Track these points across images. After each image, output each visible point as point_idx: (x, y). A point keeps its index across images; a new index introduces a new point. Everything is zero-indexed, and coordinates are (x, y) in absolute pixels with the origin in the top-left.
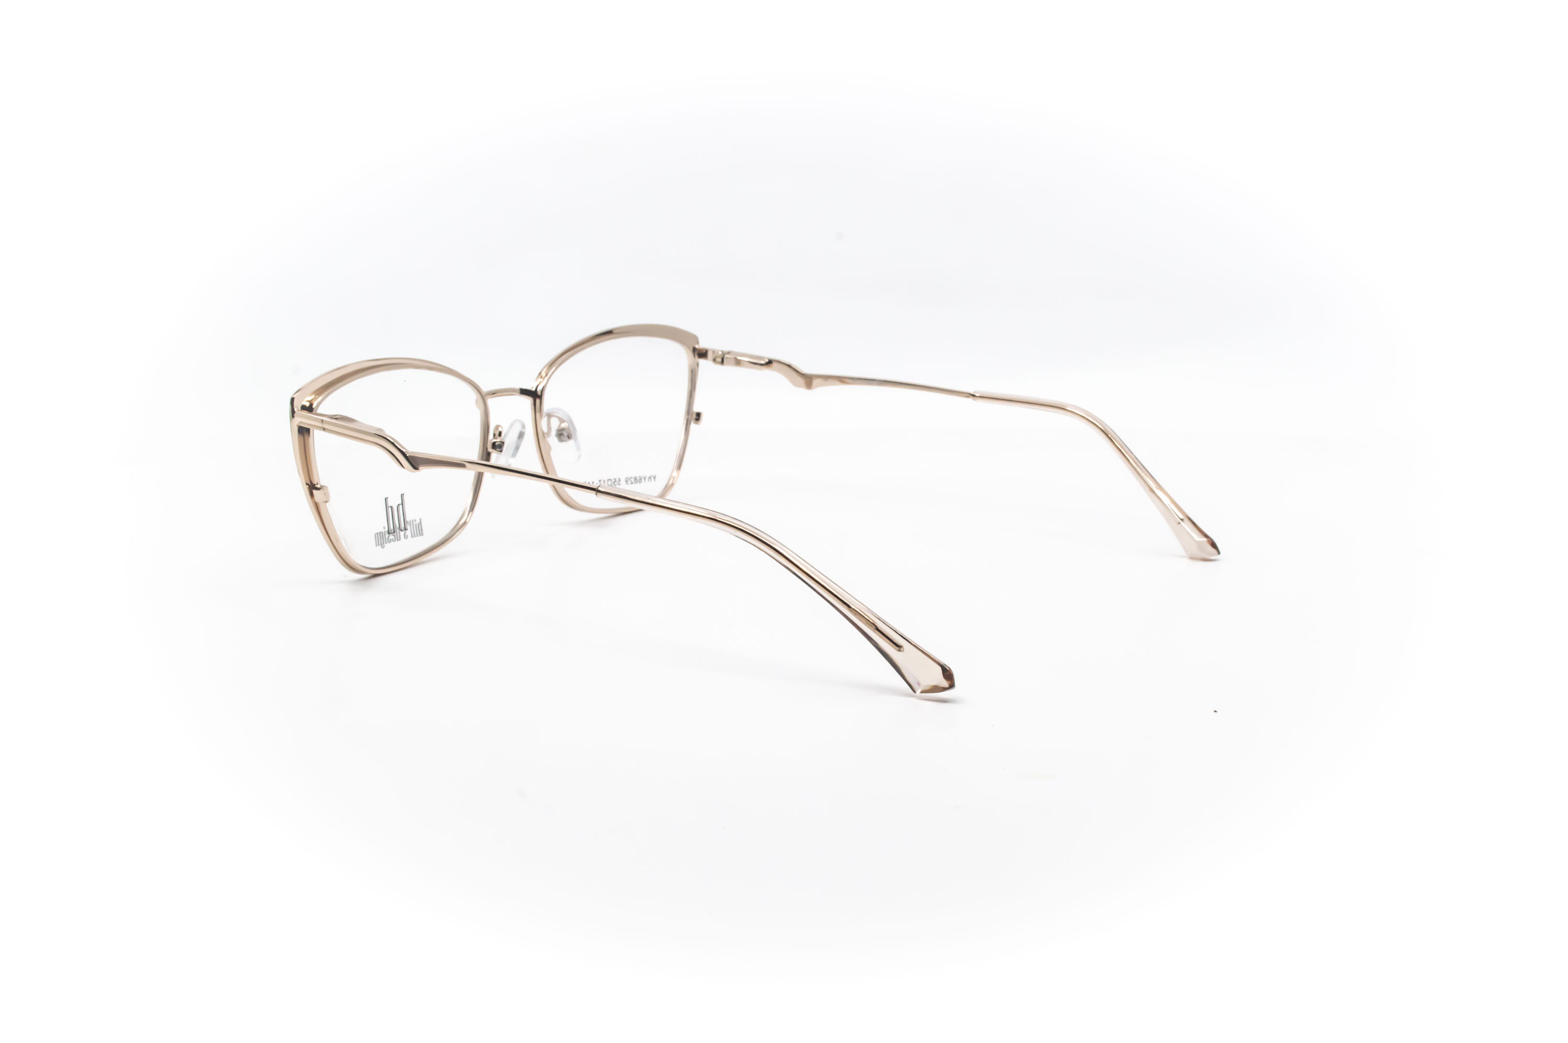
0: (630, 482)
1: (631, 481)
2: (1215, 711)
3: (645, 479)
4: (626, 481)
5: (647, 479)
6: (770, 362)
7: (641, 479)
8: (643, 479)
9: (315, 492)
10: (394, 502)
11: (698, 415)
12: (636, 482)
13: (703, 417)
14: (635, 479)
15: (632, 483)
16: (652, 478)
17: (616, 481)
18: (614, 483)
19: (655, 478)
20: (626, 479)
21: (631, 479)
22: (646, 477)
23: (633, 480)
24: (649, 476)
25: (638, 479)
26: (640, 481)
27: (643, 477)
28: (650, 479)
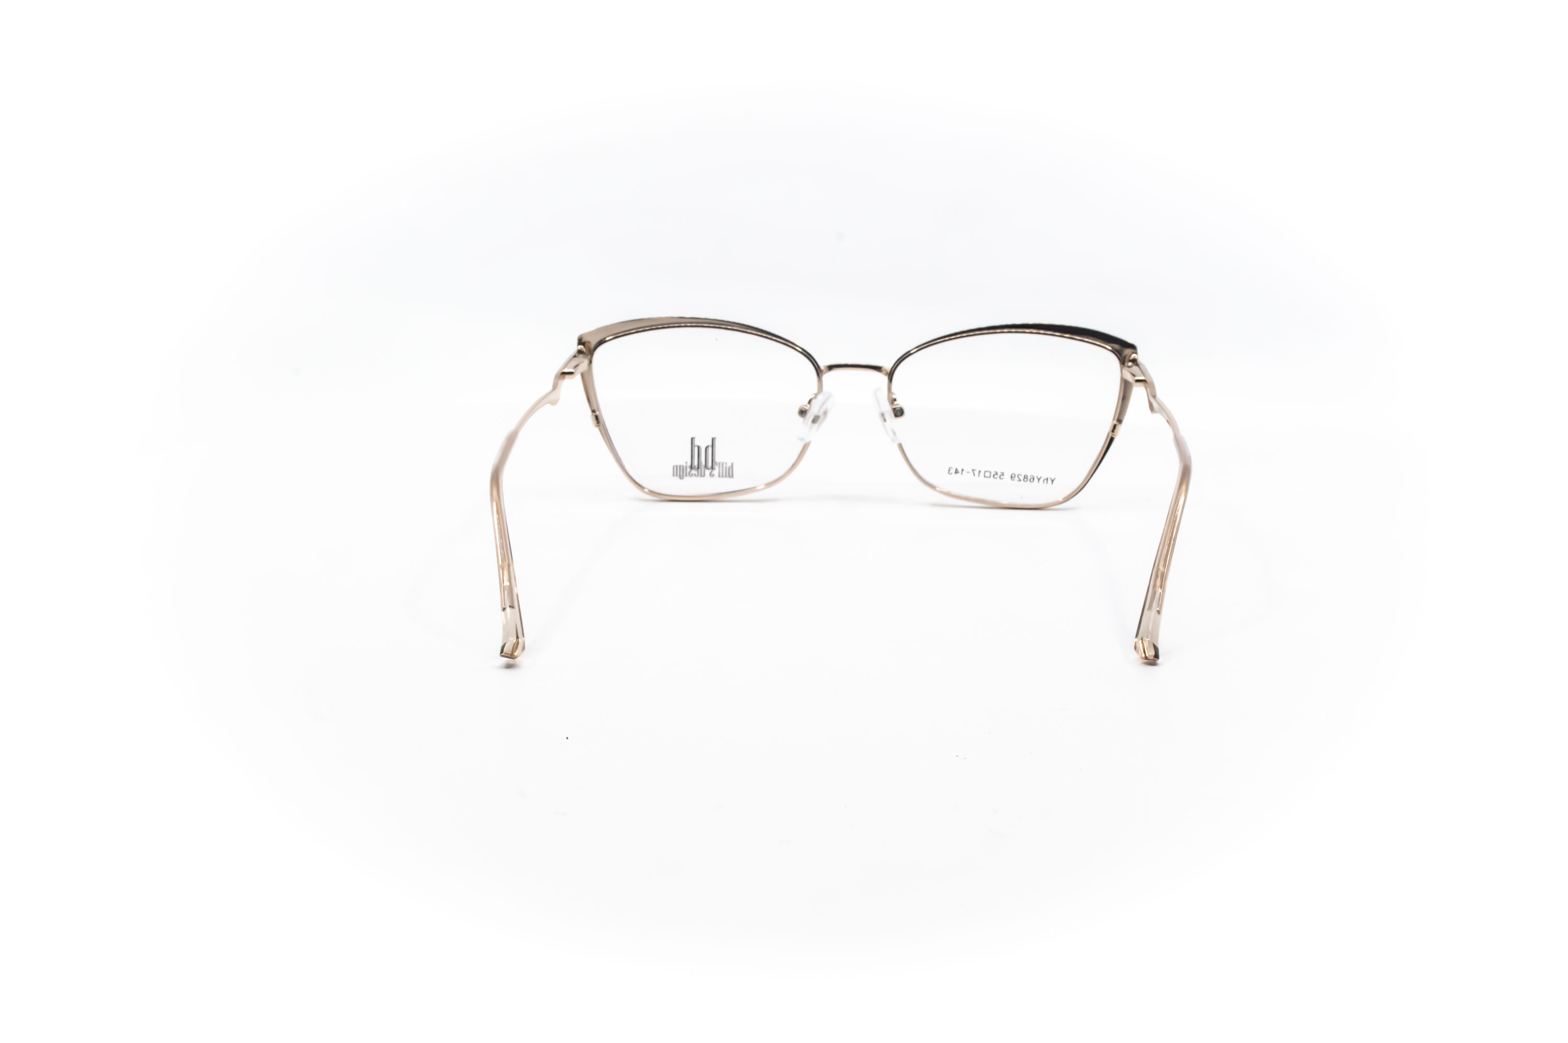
0: (1016, 478)
1: (1019, 478)
3: (1039, 480)
4: (1011, 477)
5: (1041, 480)
7: (1034, 479)
8: (1036, 480)
10: (703, 442)
12: (1026, 480)
15: (1020, 480)
16: (1050, 481)
17: (997, 474)
18: (994, 476)
19: (1052, 481)
20: (1014, 474)
21: (1019, 476)
22: (1041, 477)
23: (1022, 478)
24: (1046, 478)
25: (1029, 478)
26: (1032, 480)
27: (1037, 477)
28: (1045, 481)
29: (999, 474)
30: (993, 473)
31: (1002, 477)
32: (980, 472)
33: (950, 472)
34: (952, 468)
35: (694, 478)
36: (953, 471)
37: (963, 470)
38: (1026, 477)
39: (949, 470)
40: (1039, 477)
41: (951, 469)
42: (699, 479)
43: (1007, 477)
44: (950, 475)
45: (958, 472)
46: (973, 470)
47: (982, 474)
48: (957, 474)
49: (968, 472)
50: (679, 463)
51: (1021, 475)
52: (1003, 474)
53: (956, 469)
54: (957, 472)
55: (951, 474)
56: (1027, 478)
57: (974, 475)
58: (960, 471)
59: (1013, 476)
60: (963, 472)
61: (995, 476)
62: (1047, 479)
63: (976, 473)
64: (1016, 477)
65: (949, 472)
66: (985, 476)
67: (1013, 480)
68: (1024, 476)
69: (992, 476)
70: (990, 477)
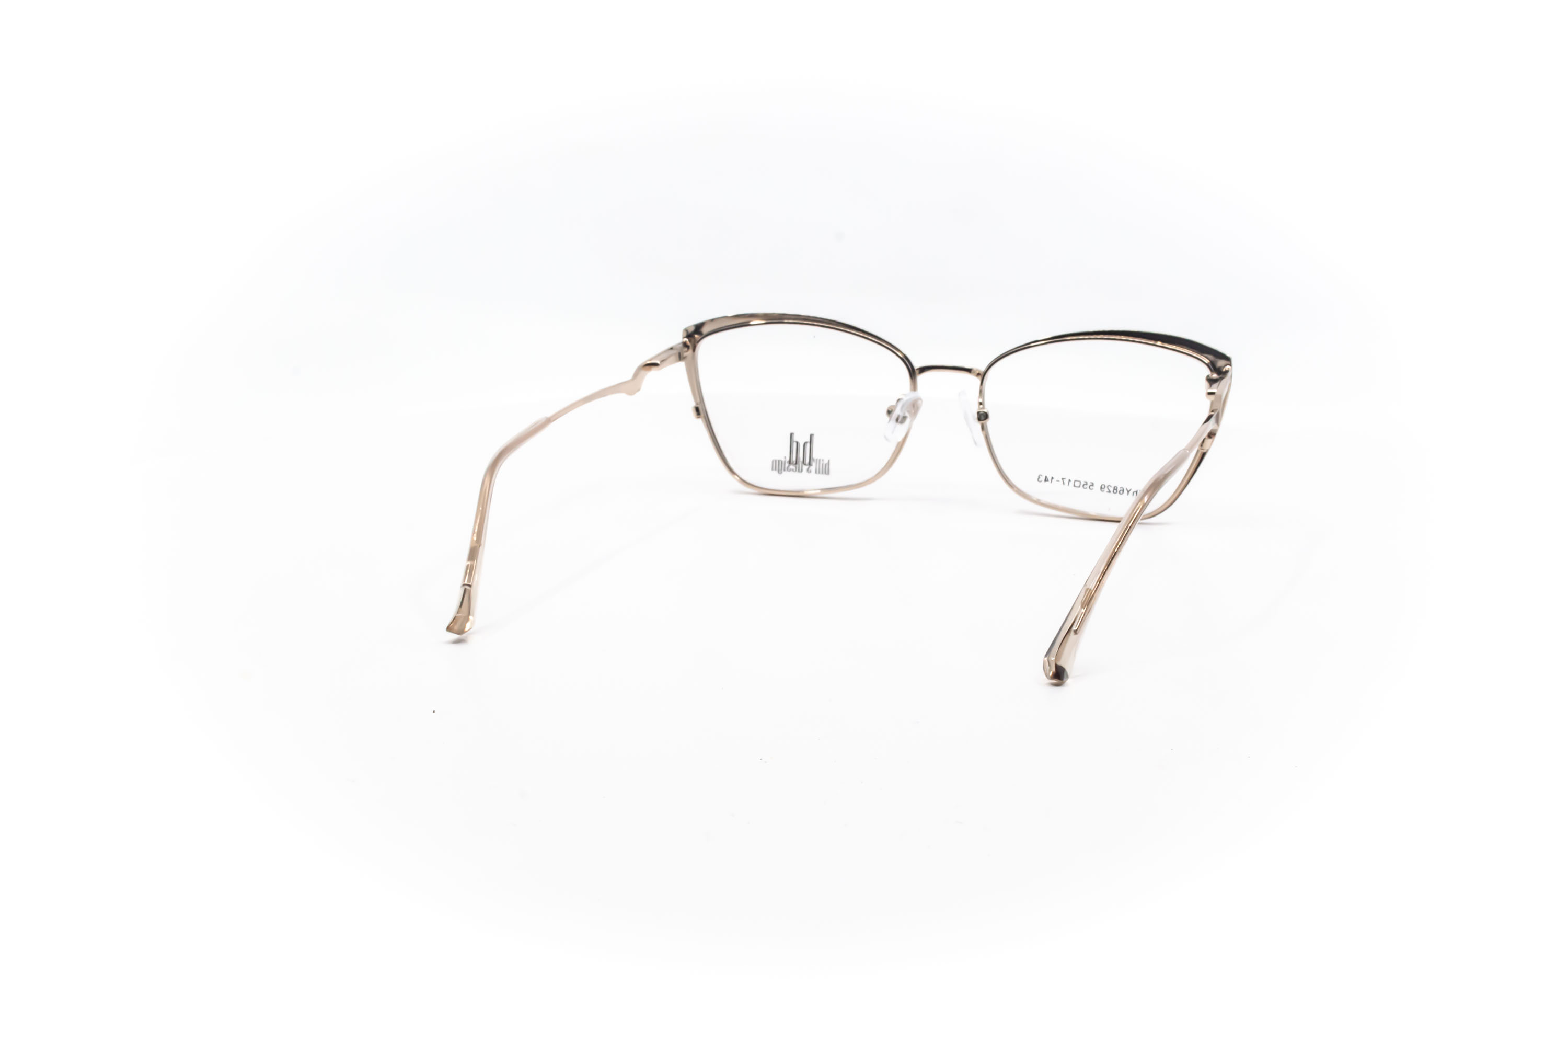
0: (1106, 490)
1: (1109, 490)
3: (1128, 492)
4: (1101, 488)
5: (1131, 493)
7: (1123, 491)
8: (1126, 492)
10: (802, 438)
12: (1115, 491)
14: (1115, 488)
17: (1087, 484)
18: (1083, 485)
20: (1103, 485)
22: (1130, 490)
23: (1111, 489)
24: (1136, 490)
25: (1118, 490)
26: (1121, 492)
27: (1127, 490)
28: (1135, 494)
29: (1089, 484)
30: (1083, 483)
31: (1091, 487)
32: (1070, 480)
33: (1040, 480)
34: (1042, 476)
35: (791, 473)
36: (1043, 479)
37: (1052, 478)
38: (1116, 488)
39: (1039, 478)
40: (1129, 490)
41: (1040, 476)
42: (797, 474)
43: (1097, 487)
44: (1039, 483)
45: (1048, 480)
46: (1063, 479)
47: (1072, 483)
48: (1047, 482)
49: (1058, 481)
50: (778, 458)
51: (1111, 486)
52: (1093, 485)
53: (1046, 477)
54: (1046, 480)
55: (1041, 481)
56: (1116, 490)
57: (1064, 483)
58: (1050, 479)
59: (1103, 487)
60: (1053, 480)
61: (1085, 486)
63: (1066, 481)
64: (1106, 488)
65: (1038, 480)
66: (1074, 486)
67: (1102, 491)
68: (1114, 488)
69: (1082, 485)
70: (1079, 487)
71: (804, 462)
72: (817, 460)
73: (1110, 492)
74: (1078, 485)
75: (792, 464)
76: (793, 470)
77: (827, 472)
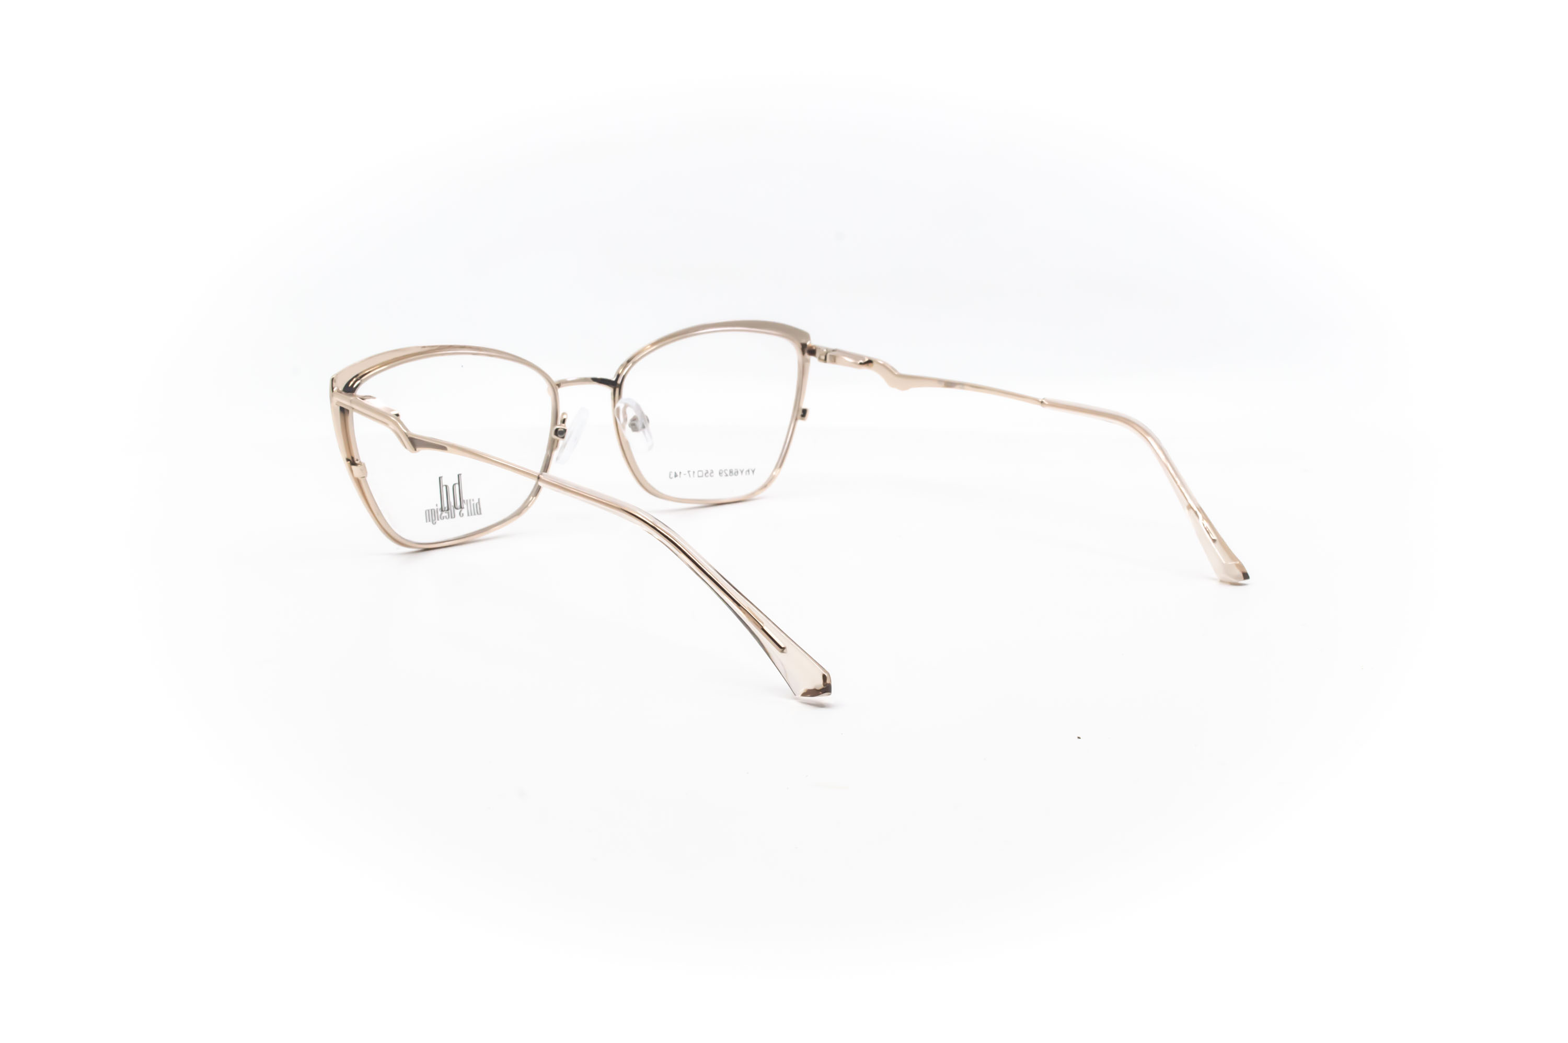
0: (724, 474)
1: (725, 473)
2: (1079, 738)
3: (742, 472)
4: (720, 473)
5: (744, 473)
6: (870, 362)
7: (738, 472)
8: (740, 472)
9: (353, 467)
10: (450, 481)
11: (804, 413)
12: (731, 474)
13: (809, 415)
14: (731, 472)
16: (751, 472)
17: (707, 472)
19: (753, 472)
20: (721, 470)
23: (728, 472)
24: (747, 469)
25: (734, 472)
26: (736, 474)
27: (740, 470)
28: (747, 472)
29: (710, 472)
30: (704, 472)
31: (712, 474)
32: (694, 472)
33: (671, 476)
35: (445, 520)
36: (673, 475)
37: (680, 473)
39: (670, 475)
40: (742, 470)
42: (451, 521)
43: (716, 473)
47: (696, 474)
49: (685, 474)
51: (727, 470)
52: (712, 472)
53: (675, 473)
54: (676, 476)
58: (678, 474)
60: (682, 475)
61: (707, 475)
62: (749, 471)
63: (691, 473)
65: (670, 477)
67: (720, 476)
68: (730, 470)
69: (704, 475)
70: (702, 476)
71: (455, 507)
72: (467, 501)
73: (727, 475)
74: (700, 475)
75: (444, 511)
76: (446, 518)
77: (479, 512)
